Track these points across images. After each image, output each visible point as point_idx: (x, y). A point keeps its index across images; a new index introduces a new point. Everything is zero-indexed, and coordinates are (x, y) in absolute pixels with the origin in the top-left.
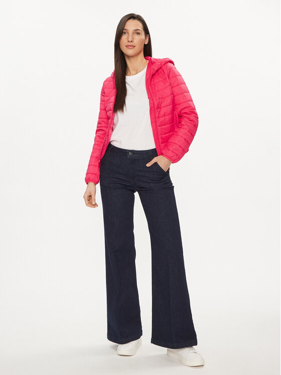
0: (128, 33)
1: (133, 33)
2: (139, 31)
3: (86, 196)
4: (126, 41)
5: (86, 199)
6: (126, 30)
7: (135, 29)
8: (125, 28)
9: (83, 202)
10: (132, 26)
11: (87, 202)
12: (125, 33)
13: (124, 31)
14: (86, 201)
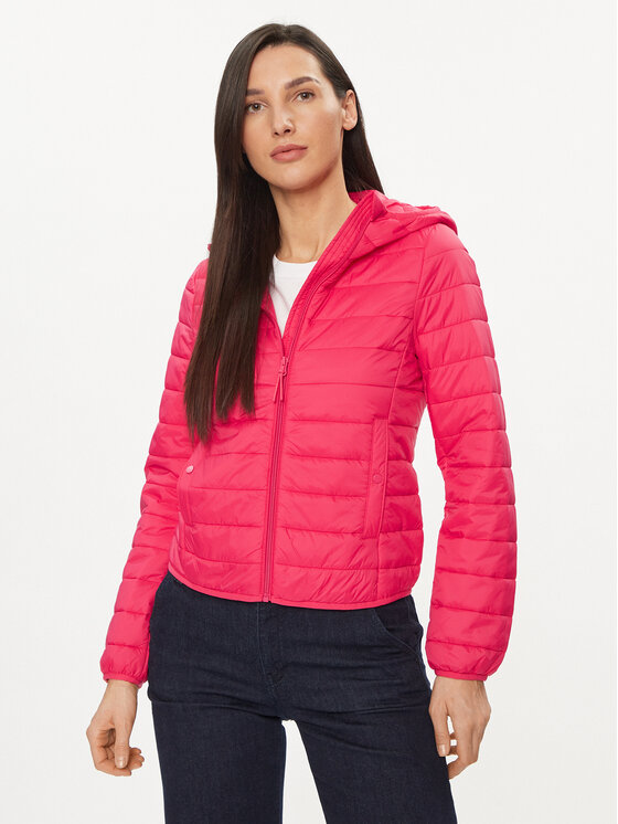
0: (268, 105)
1: (287, 99)
2: (306, 85)
3: (96, 733)
4: (268, 136)
5: (98, 743)
6: (257, 92)
7: (289, 79)
8: (253, 85)
9: (84, 753)
10: (274, 71)
11: (101, 754)
12: (257, 107)
13: (251, 99)
14: (96, 751)
